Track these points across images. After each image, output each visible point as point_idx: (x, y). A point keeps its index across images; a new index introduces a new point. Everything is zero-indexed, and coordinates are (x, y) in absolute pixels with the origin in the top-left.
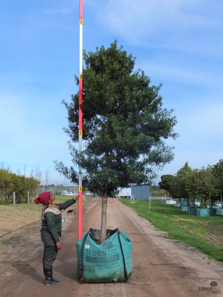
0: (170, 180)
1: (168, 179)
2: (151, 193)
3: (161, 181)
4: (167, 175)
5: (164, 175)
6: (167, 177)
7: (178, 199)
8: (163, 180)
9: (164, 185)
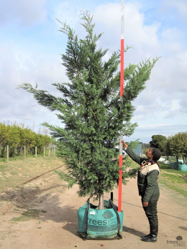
0: (159, 140)
1: (158, 139)
2: (143, 151)
3: (152, 141)
4: (158, 135)
5: (155, 135)
6: (157, 137)
7: (166, 156)
8: (154, 139)
9: (154, 144)
